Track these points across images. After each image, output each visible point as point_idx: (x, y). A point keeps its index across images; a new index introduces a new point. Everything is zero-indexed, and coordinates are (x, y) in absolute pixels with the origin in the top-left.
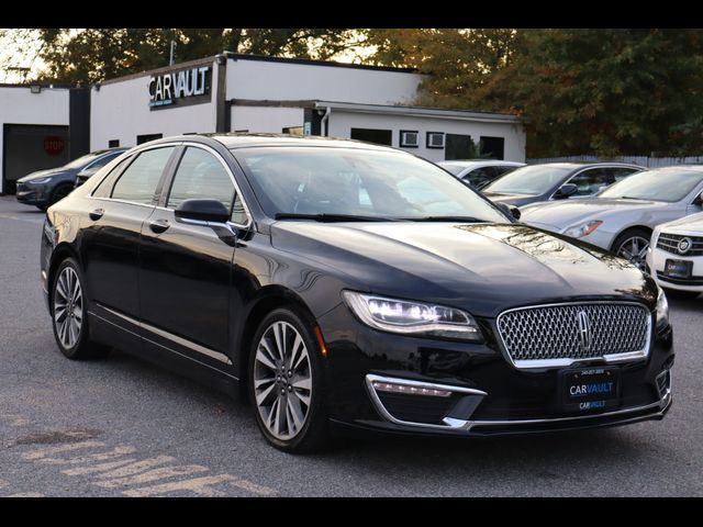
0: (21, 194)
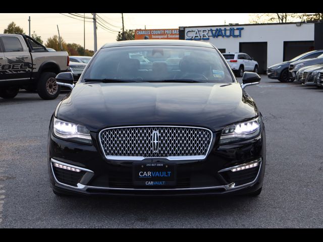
0: (269, 74)
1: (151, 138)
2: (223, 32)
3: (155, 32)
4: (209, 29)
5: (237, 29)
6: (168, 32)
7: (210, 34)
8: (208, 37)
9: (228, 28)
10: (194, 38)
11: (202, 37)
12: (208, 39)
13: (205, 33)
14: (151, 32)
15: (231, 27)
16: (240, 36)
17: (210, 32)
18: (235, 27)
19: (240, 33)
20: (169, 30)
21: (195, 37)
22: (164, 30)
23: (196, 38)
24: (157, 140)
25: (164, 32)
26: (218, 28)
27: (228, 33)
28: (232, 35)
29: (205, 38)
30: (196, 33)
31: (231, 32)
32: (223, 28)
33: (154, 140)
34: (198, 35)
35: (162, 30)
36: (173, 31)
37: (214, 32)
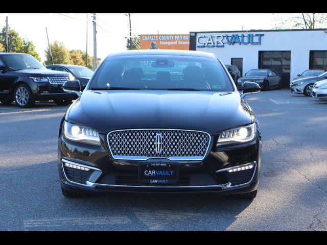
1: (155, 140)
2: (240, 38)
3: (163, 38)
4: (224, 34)
5: (257, 35)
6: (178, 38)
7: (225, 41)
8: (222, 44)
9: (246, 34)
10: (206, 45)
11: (216, 44)
12: (223, 46)
13: (220, 40)
14: (158, 38)
15: (249, 33)
16: (259, 43)
17: (225, 38)
18: (254, 34)
19: (260, 39)
20: (179, 35)
21: (208, 43)
22: (174, 35)
23: (209, 45)
24: (160, 142)
25: (174, 38)
26: (235, 34)
27: (246, 40)
28: (250, 42)
29: (219, 45)
30: (209, 40)
31: (249, 38)
32: (240, 34)
33: (157, 142)
34: (211, 41)
35: (171, 35)
36: (184, 37)
37: (230, 38)
